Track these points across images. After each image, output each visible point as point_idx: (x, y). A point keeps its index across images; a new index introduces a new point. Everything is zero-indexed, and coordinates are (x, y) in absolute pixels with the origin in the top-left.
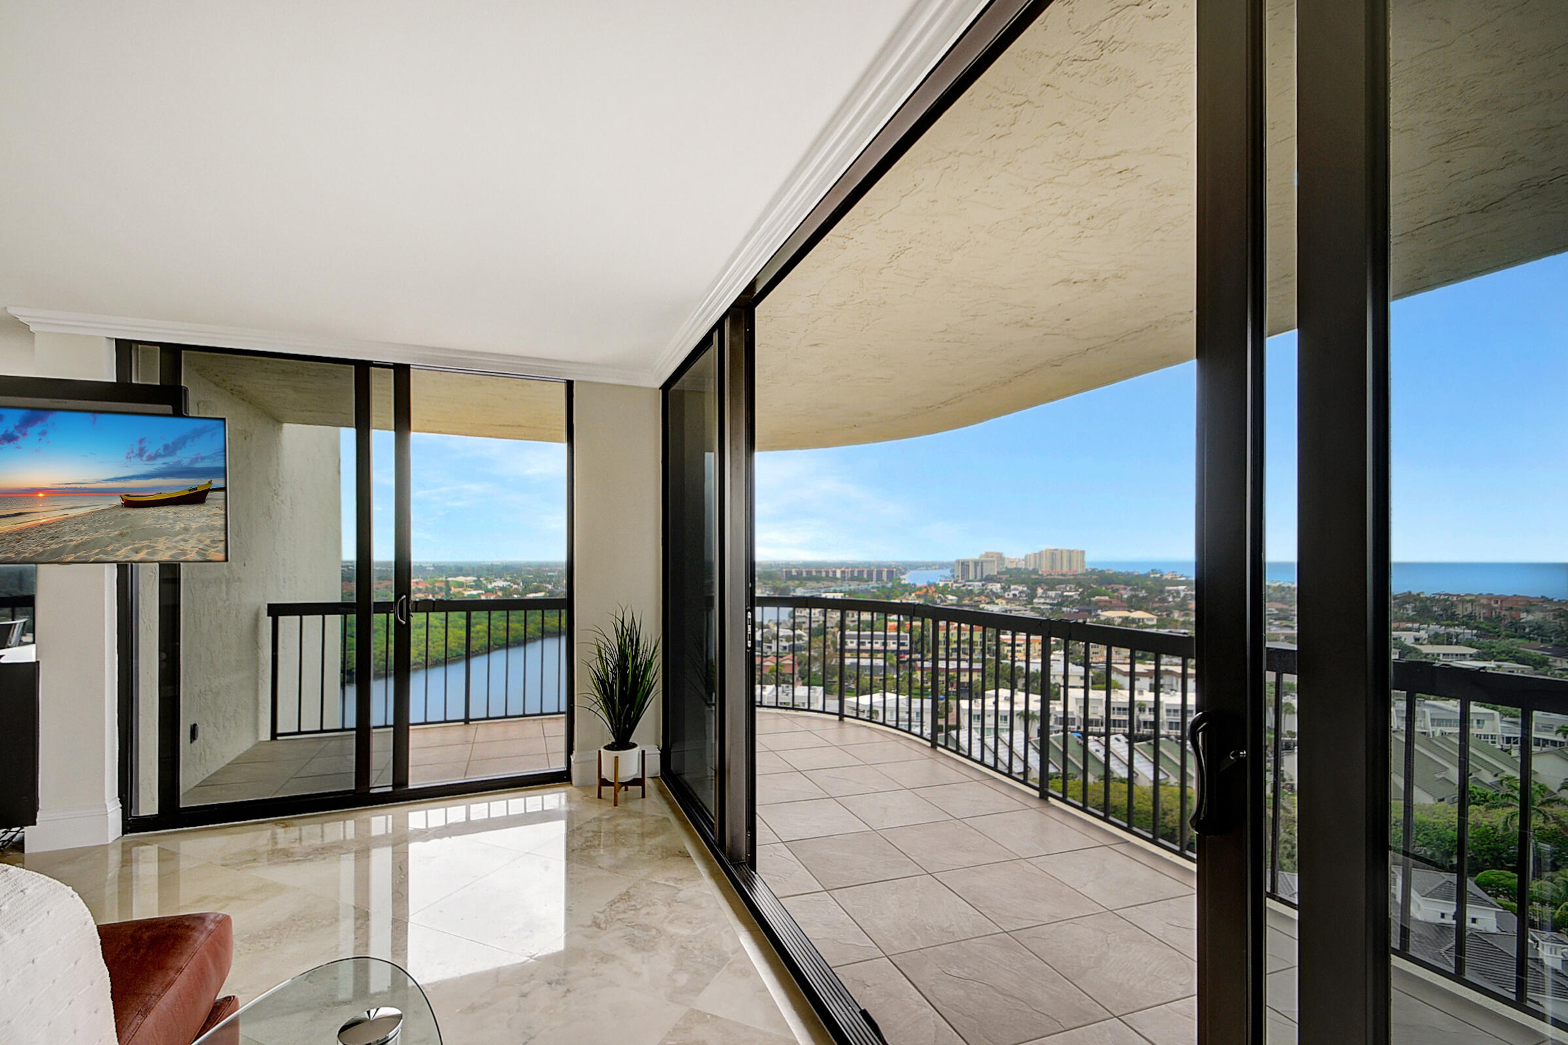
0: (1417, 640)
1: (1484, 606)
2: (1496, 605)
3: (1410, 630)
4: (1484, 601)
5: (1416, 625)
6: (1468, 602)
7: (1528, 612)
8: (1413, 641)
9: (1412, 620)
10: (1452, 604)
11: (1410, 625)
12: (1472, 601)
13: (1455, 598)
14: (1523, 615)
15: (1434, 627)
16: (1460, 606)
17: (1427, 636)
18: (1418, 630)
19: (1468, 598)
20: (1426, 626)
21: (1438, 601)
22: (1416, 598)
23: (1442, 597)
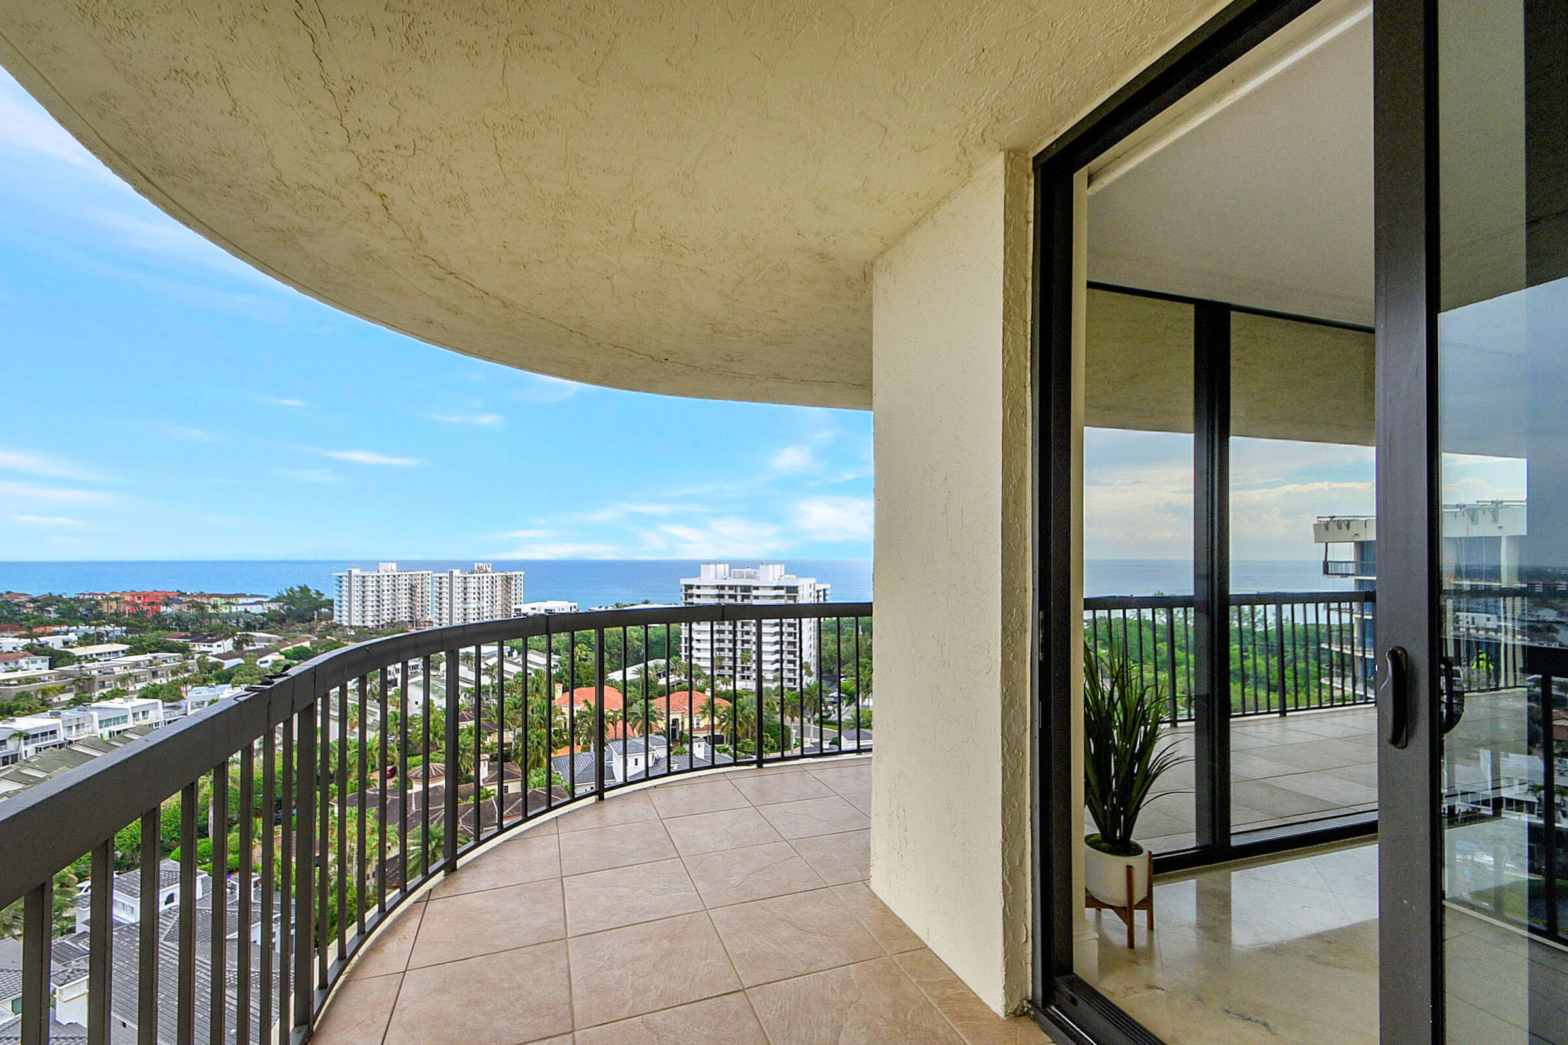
0: (65, 643)
1: (127, 603)
2: (139, 602)
3: (57, 633)
4: (128, 598)
5: (65, 628)
6: (112, 600)
7: (167, 605)
8: (62, 645)
9: (61, 624)
10: (98, 603)
11: (57, 629)
12: (117, 599)
13: (100, 597)
14: (163, 609)
15: (83, 628)
16: (105, 605)
17: (76, 638)
18: (66, 633)
19: (113, 596)
20: (75, 628)
21: (83, 601)
22: (59, 599)
23: (86, 597)
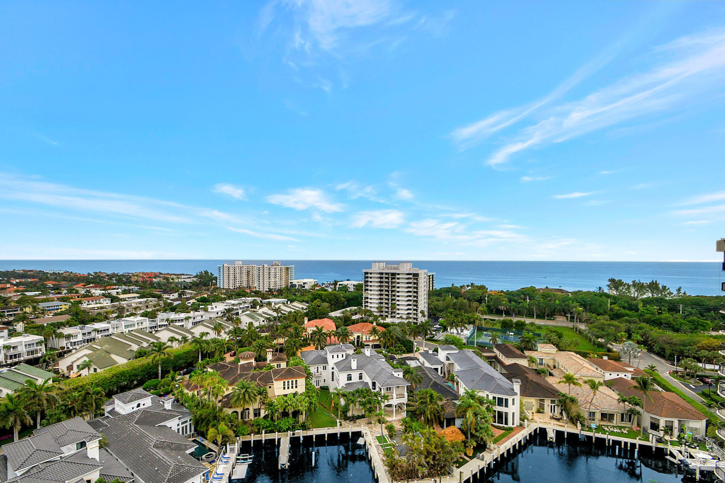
0: (117, 293)
1: (141, 277)
2: (145, 276)
3: (114, 289)
4: (141, 275)
5: (117, 287)
6: (135, 275)
7: (155, 278)
8: (116, 294)
9: (115, 285)
10: (130, 277)
11: (114, 287)
12: (137, 275)
13: (131, 275)
14: (154, 279)
15: (124, 287)
16: (133, 278)
17: (121, 291)
18: (118, 289)
19: (136, 274)
20: (121, 287)
21: (125, 276)
22: (117, 275)
23: (126, 274)
